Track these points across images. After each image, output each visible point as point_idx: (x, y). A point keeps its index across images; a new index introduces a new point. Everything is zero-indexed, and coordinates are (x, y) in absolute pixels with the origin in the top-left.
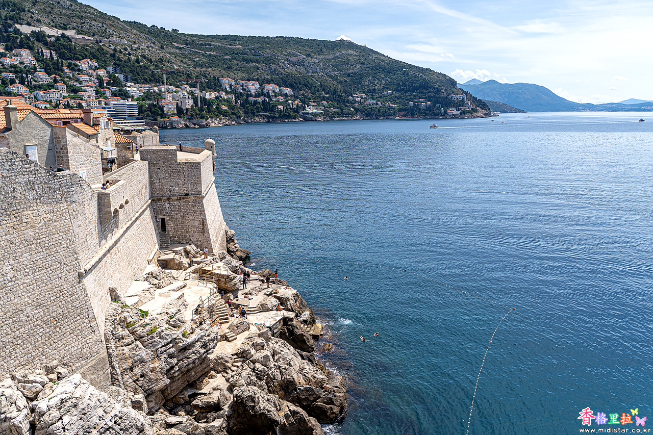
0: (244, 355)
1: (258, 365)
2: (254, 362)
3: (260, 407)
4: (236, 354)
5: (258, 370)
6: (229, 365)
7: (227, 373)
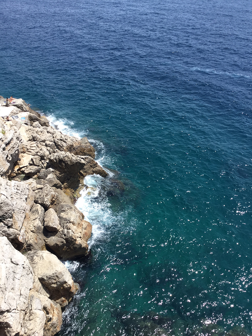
0: (35, 139)
1: (48, 142)
2: (44, 141)
3: (74, 160)
4: (29, 140)
5: (49, 145)
6: (28, 147)
7: (30, 152)
